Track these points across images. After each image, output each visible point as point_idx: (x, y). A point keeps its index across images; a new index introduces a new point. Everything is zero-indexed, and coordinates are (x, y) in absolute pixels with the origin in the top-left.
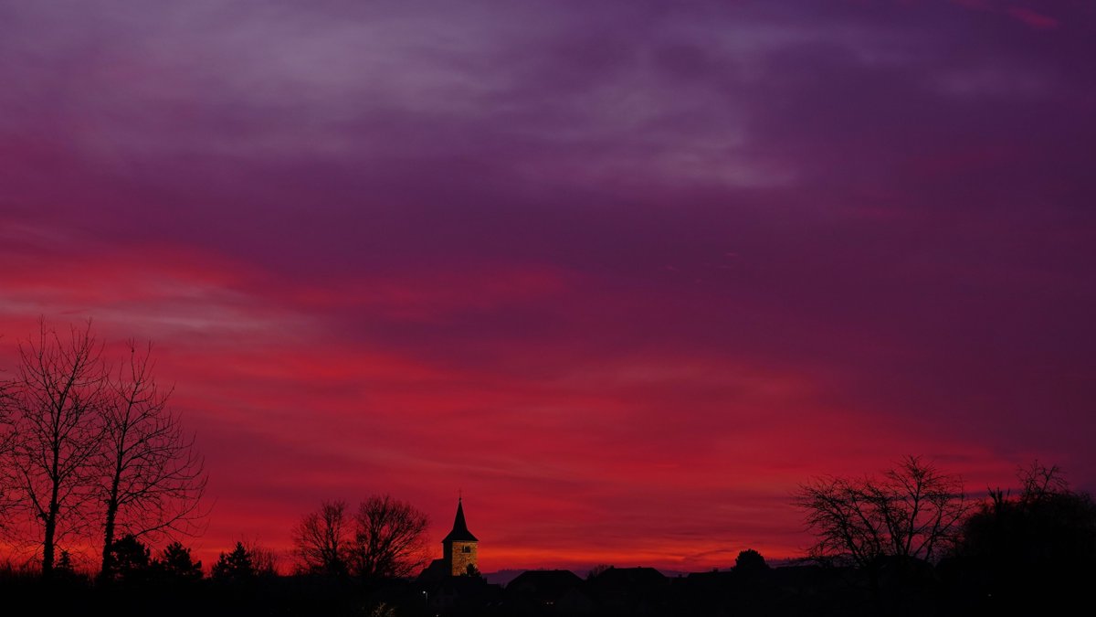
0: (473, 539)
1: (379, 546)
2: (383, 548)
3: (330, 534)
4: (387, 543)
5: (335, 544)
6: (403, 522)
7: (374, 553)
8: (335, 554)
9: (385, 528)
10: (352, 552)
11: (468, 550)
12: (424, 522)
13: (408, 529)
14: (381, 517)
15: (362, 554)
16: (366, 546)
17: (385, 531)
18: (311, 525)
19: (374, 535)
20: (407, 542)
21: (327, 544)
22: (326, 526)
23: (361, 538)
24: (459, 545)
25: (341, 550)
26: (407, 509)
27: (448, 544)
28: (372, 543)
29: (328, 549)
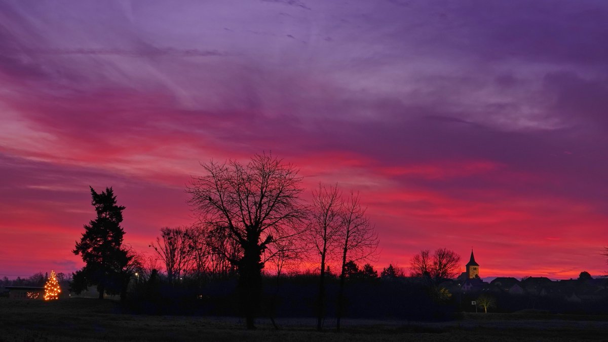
0: (478, 265)
1: (442, 267)
2: (443, 268)
3: (424, 262)
4: (445, 265)
5: (426, 266)
6: (451, 258)
7: (440, 269)
8: (426, 269)
9: (445, 260)
10: (432, 269)
11: (475, 269)
12: (459, 258)
13: (453, 261)
14: (443, 256)
15: (436, 270)
16: (437, 267)
17: (444, 261)
18: (417, 258)
19: (440, 263)
20: (453, 266)
21: (423, 265)
22: (422, 259)
23: (435, 263)
24: (472, 267)
25: (428, 268)
26: (453, 253)
27: (468, 266)
28: (440, 266)
29: (423, 267)
